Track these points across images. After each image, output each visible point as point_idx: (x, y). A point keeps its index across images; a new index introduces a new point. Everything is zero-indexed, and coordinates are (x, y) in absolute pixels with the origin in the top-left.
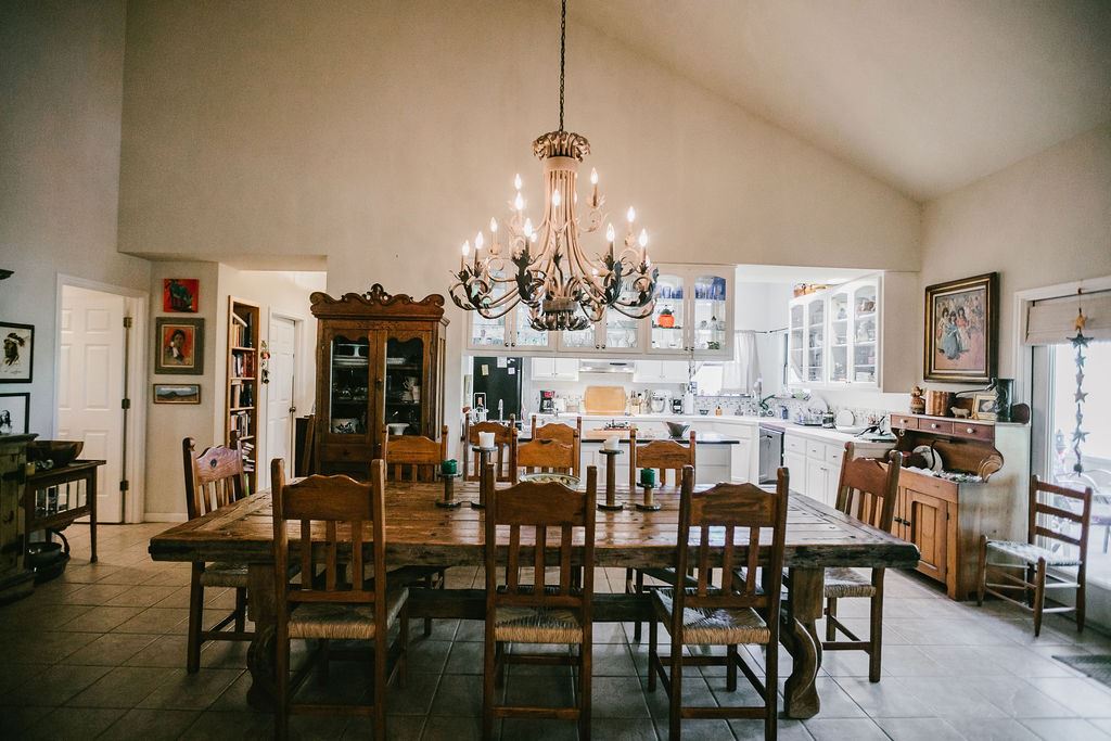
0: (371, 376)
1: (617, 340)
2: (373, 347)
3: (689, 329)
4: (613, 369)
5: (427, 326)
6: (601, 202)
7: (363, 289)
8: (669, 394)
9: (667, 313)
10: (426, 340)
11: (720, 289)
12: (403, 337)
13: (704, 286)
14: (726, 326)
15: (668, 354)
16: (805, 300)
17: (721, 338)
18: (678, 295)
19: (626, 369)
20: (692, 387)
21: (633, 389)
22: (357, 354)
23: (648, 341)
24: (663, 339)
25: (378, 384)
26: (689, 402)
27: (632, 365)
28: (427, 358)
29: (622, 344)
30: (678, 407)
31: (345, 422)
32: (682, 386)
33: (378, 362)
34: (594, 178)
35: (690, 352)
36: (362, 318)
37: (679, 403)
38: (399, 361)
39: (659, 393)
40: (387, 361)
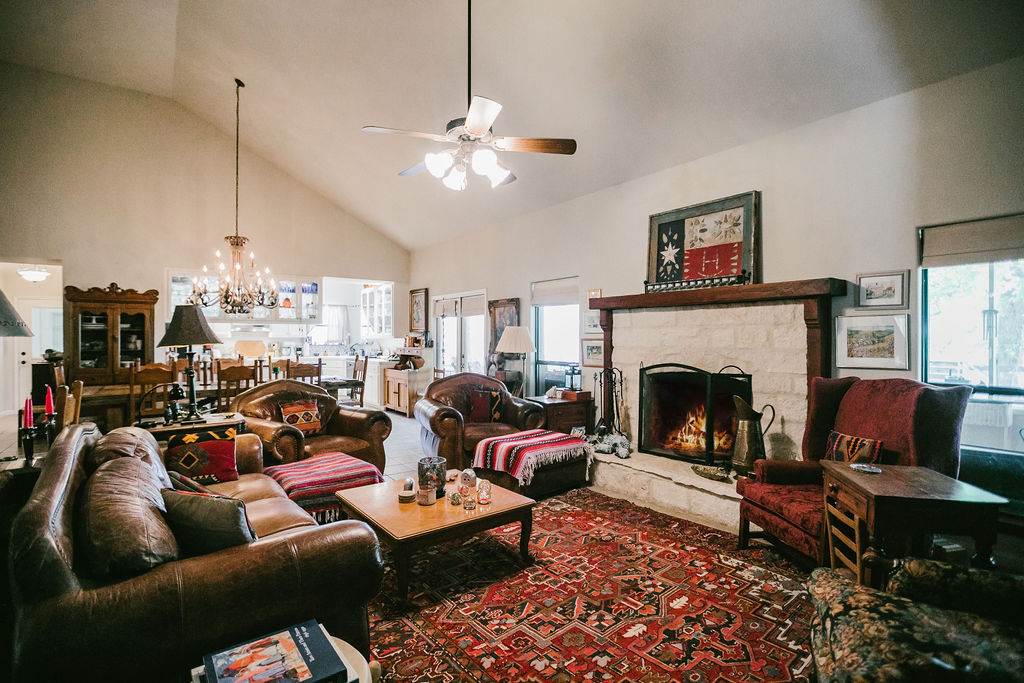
0: (110, 334)
1: (260, 314)
2: (110, 318)
3: (299, 308)
4: (255, 330)
5: (148, 306)
6: (255, 265)
7: (104, 285)
8: (294, 345)
9: (287, 299)
10: (147, 315)
11: (315, 289)
12: (132, 312)
13: (307, 285)
14: (318, 306)
15: (288, 321)
16: (367, 291)
17: (316, 313)
18: (293, 291)
19: (264, 329)
20: (309, 339)
21: (268, 341)
22: (94, 322)
23: (277, 314)
24: (284, 313)
25: (114, 339)
26: (306, 348)
27: (268, 327)
28: (147, 324)
29: (262, 316)
30: (299, 352)
31: (87, 363)
32: (302, 339)
33: (114, 326)
34: (252, 255)
35: (299, 320)
36: (104, 302)
37: (300, 349)
38: (128, 326)
39: (286, 344)
40: (120, 326)
